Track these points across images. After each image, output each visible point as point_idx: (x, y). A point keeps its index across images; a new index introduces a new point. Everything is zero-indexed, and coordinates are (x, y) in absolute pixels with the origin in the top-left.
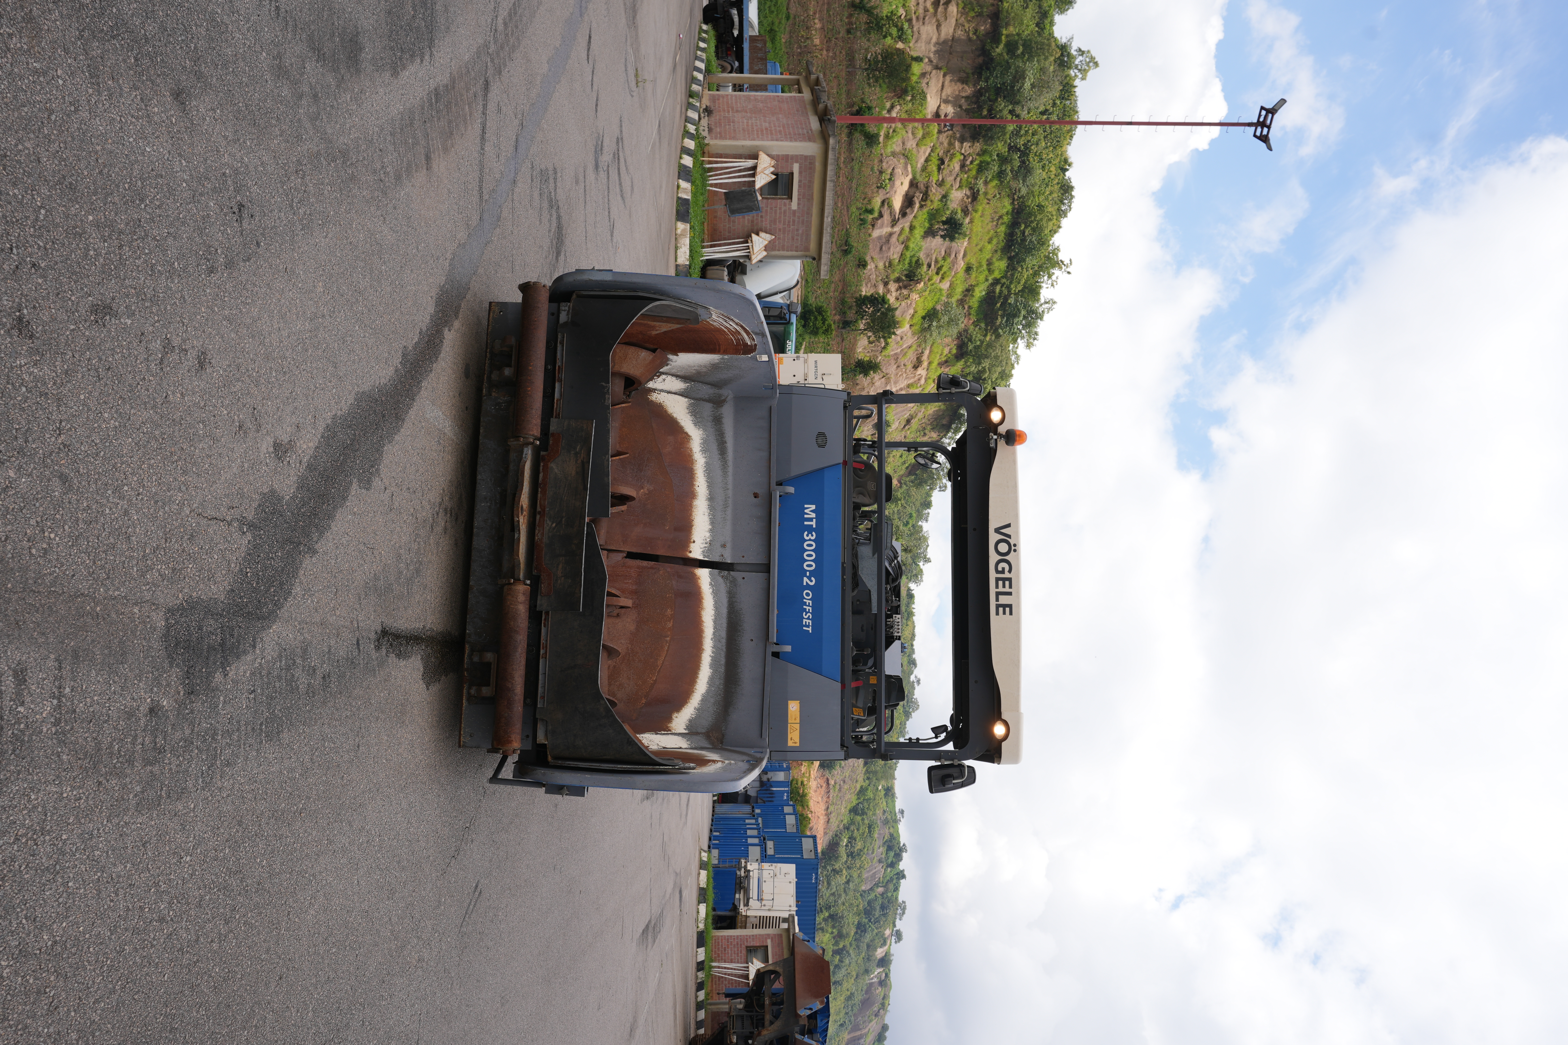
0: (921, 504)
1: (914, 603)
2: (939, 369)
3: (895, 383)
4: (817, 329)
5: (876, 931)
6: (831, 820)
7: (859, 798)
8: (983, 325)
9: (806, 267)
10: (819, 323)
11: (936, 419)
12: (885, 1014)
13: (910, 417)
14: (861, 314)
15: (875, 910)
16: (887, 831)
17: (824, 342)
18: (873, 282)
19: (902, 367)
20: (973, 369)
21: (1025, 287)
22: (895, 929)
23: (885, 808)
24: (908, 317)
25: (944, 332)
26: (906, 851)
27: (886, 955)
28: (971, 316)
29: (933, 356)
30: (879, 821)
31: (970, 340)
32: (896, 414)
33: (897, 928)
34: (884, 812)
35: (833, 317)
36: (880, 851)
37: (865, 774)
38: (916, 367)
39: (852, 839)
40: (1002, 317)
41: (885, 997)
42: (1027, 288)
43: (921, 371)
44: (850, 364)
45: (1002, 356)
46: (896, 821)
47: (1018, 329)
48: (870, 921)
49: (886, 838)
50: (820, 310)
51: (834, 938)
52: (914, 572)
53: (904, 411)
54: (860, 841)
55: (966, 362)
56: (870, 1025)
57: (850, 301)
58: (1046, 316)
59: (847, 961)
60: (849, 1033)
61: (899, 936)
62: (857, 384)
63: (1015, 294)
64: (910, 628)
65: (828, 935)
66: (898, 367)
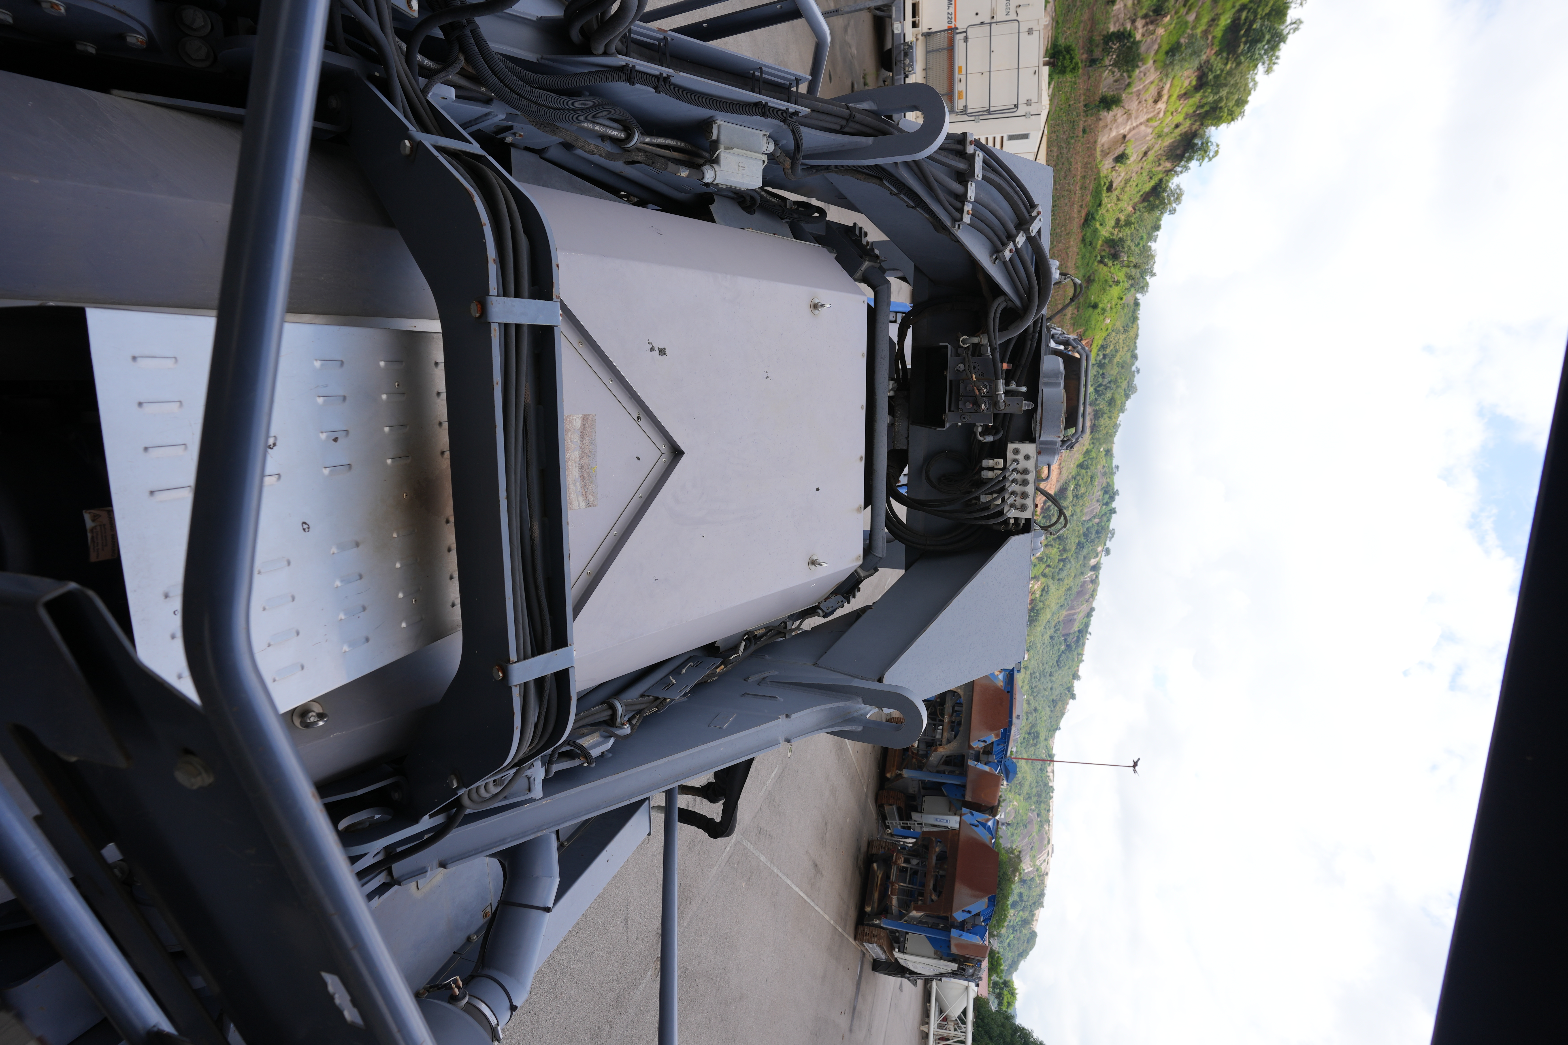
0: (1152, 228)
1: (1139, 310)
2: (1178, 101)
3: (1136, 118)
4: (1065, 68)
5: (1091, 548)
6: (1063, 472)
7: (1084, 457)
8: (1225, 54)
9: (1057, 8)
10: (1067, 63)
11: (1171, 150)
12: (1093, 601)
13: (1147, 150)
14: (1106, 51)
15: (1092, 534)
16: (1105, 480)
17: (1071, 81)
18: (1121, 21)
19: (1144, 102)
20: (1211, 99)
21: (1272, 10)
22: (1105, 547)
23: (1105, 464)
24: (1152, 53)
25: (1187, 65)
26: (1118, 495)
27: (1097, 564)
28: (1214, 47)
29: (1173, 90)
30: (1099, 473)
31: (1211, 70)
32: (1135, 147)
33: (1107, 546)
34: (1104, 466)
35: (1080, 56)
36: (1098, 493)
37: (1091, 440)
38: (1156, 102)
39: (1077, 486)
40: (1245, 43)
41: (1095, 590)
42: (1274, 10)
43: (1161, 105)
44: (1094, 100)
45: (1241, 82)
46: (1113, 474)
47: (1260, 54)
48: (1087, 541)
49: (1104, 485)
50: (1068, 50)
51: (1060, 551)
52: (1142, 285)
53: (1142, 144)
54: (1083, 487)
55: (1204, 92)
56: (1082, 607)
57: (1098, 38)
58: (1291, 38)
59: (1068, 566)
60: (1066, 611)
61: (1108, 552)
62: (1100, 119)
63: (1261, 18)
64: (1135, 330)
65: (1055, 549)
66: (1140, 102)
